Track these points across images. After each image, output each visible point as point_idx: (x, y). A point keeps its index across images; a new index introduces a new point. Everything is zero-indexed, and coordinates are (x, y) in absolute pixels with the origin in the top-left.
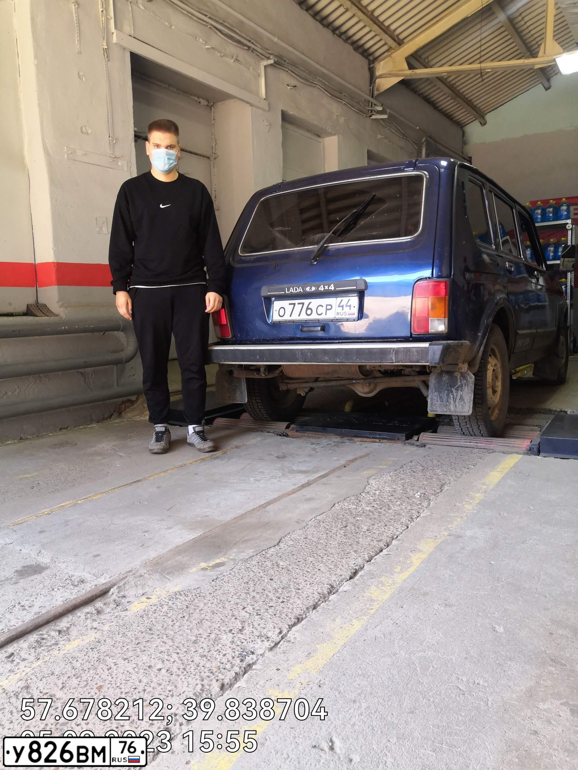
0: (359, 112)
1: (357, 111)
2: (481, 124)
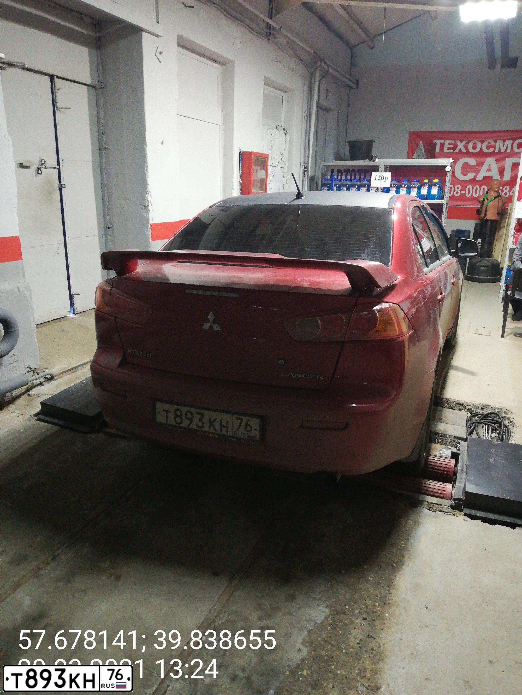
0: (258, 35)
1: (256, 33)
2: (369, 46)
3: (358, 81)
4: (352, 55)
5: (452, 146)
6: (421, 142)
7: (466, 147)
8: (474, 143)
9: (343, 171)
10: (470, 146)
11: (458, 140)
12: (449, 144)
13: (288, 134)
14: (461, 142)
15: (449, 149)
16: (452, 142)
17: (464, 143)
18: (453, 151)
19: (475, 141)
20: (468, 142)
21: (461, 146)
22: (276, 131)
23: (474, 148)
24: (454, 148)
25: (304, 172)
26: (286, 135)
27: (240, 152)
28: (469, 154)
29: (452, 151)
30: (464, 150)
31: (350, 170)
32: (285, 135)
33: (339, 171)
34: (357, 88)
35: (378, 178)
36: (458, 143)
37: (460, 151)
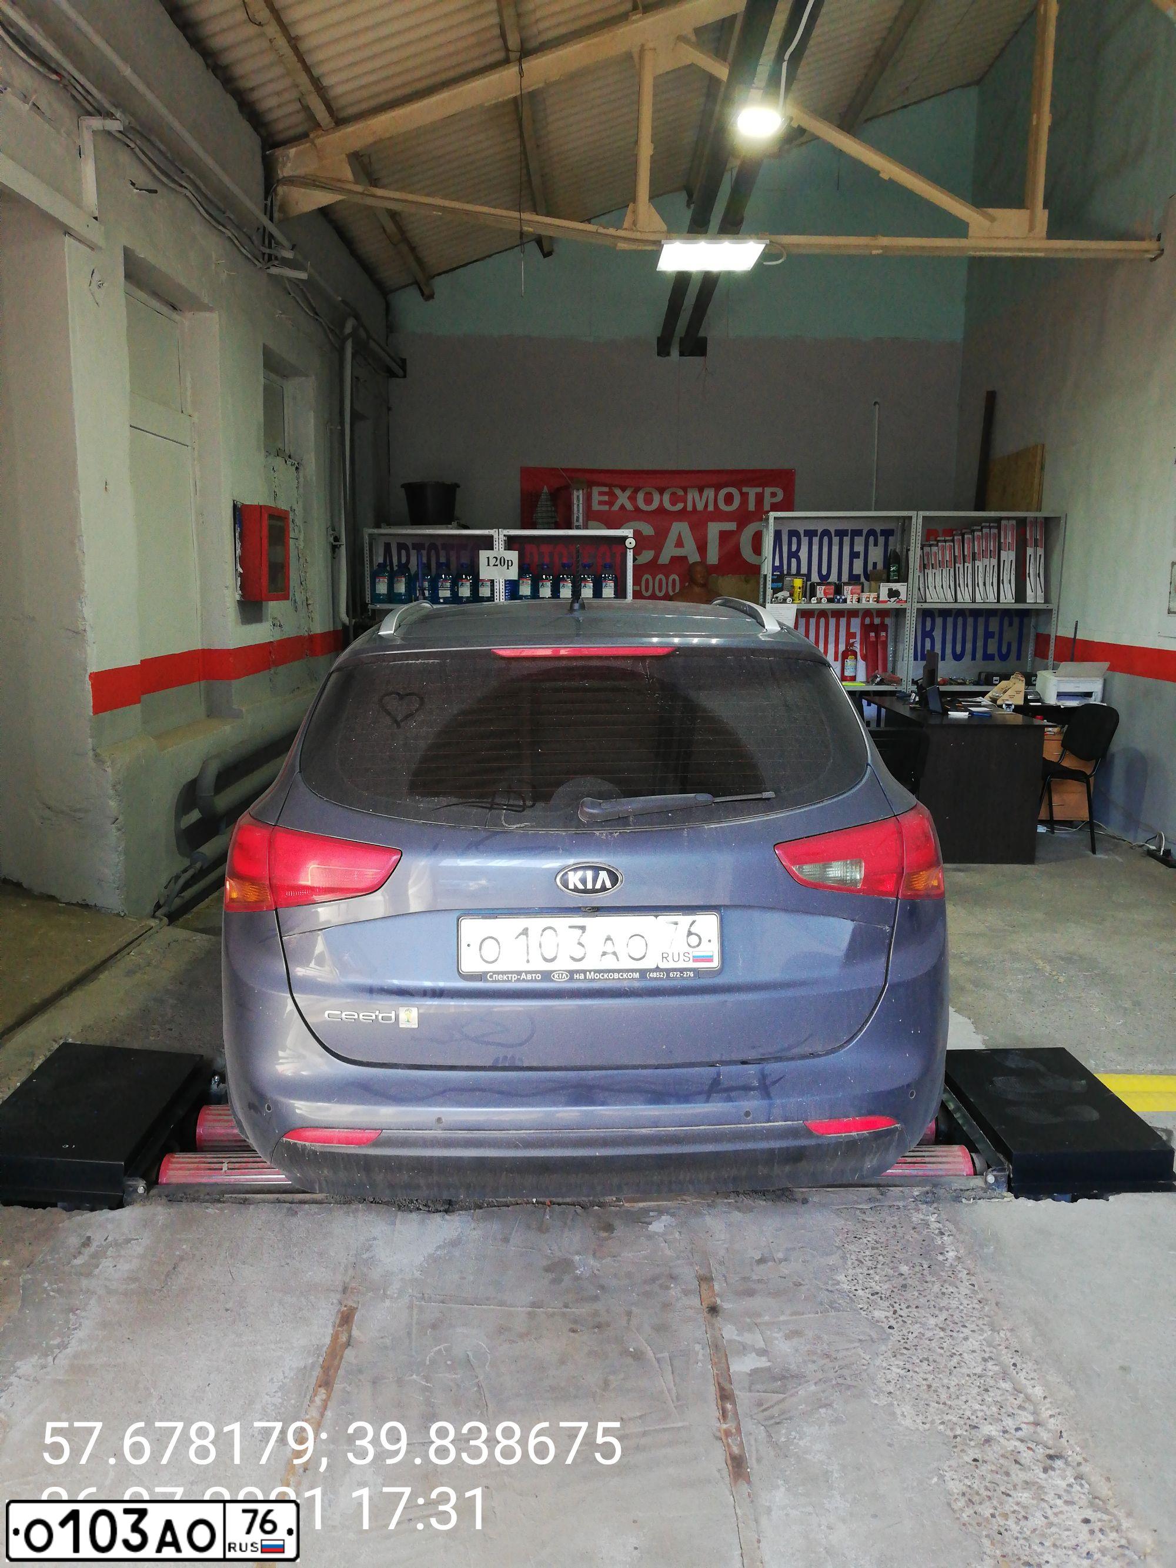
0: (252, 258)
1: (249, 256)
2: (423, 294)
3: (404, 361)
4: (388, 308)
5: (606, 498)
6: (545, 489)
7: (632, 498)
8: (646, 493)
9: (410, 547)
10: (640, 496)
11: (616, 486)
12: (601, 494)
13: (301, 468)
14: (623, 490)
15: (601, 503)
16: (606, 489)
17: (628, 493)
18: (610, 508)
19: (648, 489)
20: (636, 491)
21: (623, 498)
22: (279, 460)
23: (648, 500)
24: (611, 503)
25: (334, 548)
26: (297, 468)
27: (235, 506)
28: (638, 514)
29: (606, 508)
30: (629, 506)
31: (427, 545)
32: (294, 468)
33: (401, 546)
34: (405, 376)
35: (492, 561)
36: (617, 491)
37: (622, 507)
